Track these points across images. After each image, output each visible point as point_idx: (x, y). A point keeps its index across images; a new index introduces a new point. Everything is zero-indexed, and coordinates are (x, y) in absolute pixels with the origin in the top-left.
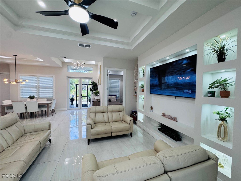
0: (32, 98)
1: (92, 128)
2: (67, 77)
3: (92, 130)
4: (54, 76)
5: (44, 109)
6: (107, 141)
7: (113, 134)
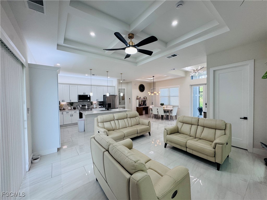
0: (162, 105)
1: (168, 134)
2: (190, 85)
3: (168, 136)
4: (179, 86)
5: (168, 114)
6: (182, 154)
7: (188, 151)
